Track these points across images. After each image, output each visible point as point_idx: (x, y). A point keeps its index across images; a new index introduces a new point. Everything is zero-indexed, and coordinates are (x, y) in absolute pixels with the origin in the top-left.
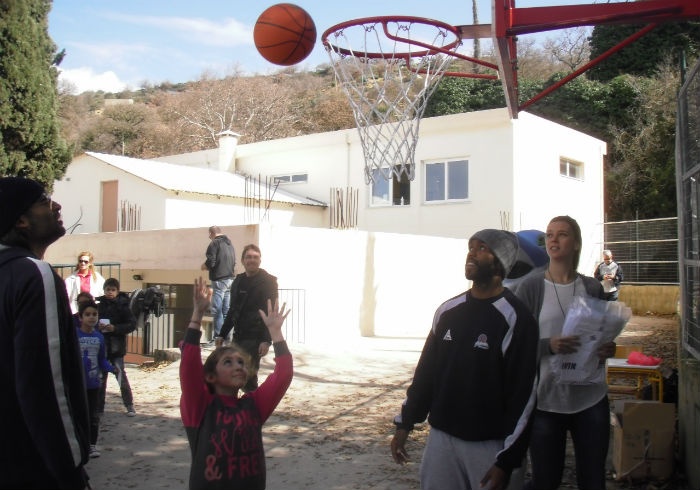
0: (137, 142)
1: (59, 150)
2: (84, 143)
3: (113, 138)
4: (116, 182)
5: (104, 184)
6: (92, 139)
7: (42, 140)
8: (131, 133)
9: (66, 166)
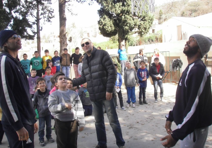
0: (198, 12)
1: (150, 17)
2: (181, 15)
3: (190, 12)
4: (181, 25)
5: (178, 26)
6: (184, 13)
7: (144, 15)
8: (195, 10)
9: (152, 22)
